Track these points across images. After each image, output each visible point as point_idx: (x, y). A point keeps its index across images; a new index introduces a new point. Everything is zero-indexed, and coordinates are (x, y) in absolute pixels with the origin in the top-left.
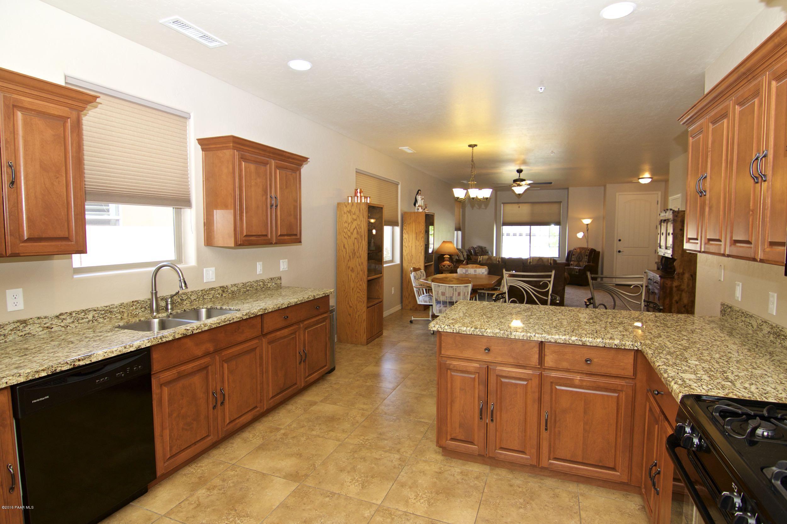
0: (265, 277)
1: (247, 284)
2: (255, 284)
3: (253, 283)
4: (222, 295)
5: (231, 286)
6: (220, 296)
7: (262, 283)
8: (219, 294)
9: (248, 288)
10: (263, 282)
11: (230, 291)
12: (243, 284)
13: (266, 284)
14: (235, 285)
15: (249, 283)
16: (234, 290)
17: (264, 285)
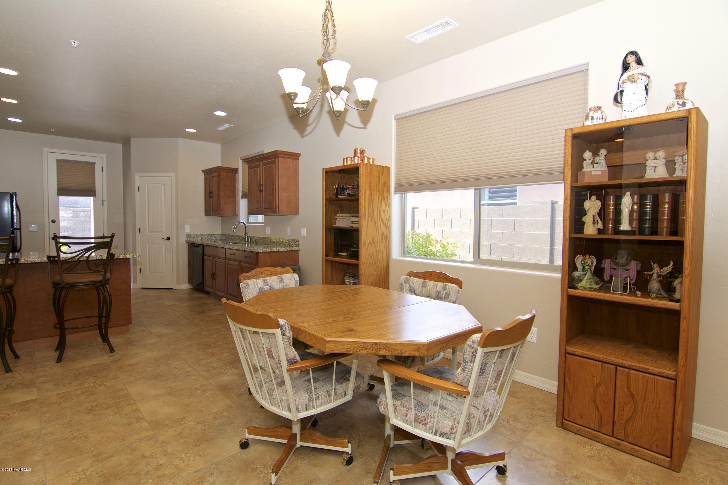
1: (280, 240)
2: (284, 241)
5: (273, 239)
8: (269, 241)
10: (288, 241)
12: (278, 239)
13: (290, 242)
14: (275, 239)
16: (274, 241)
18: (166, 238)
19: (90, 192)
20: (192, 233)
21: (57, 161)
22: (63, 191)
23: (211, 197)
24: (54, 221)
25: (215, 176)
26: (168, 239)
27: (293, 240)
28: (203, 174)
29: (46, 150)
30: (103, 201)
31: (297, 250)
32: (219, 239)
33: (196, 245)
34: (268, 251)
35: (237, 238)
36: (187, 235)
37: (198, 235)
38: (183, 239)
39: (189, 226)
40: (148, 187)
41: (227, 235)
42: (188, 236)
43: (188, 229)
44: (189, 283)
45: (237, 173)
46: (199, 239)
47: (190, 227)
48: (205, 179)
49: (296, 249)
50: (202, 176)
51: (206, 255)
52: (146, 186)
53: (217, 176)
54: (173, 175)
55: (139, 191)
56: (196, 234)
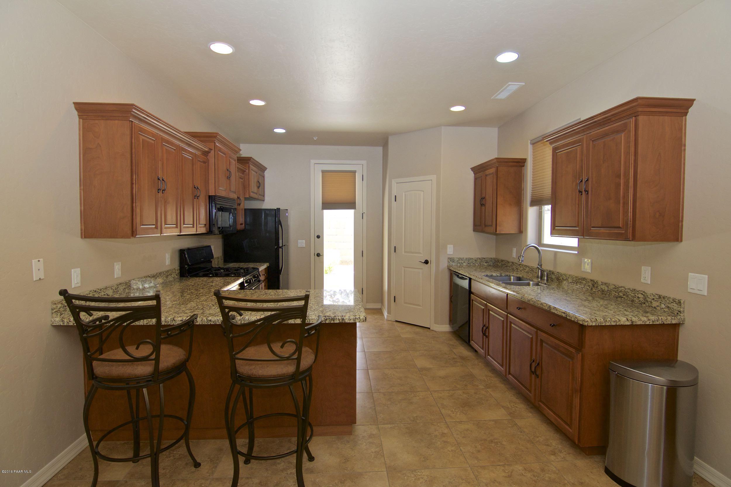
0: (650, 291)
1: (621, 289)
2: (630, 293)
3: (629, 291)
4: (592, 288)
5: (601, 283)
6: (590, 289)
7: (642, 296)
8: (589, 286)
9: (621, 294)
10: (644, 295)
11: (600, 288)
12: (614, 287)
13: (649, 300)
14: (606, 284)
15: (623, 288)
16: (604, 289)
17: (645, 299)
18: (424, 262)
19: (350, 205)
20: (456, 256)
21: (322, 172)
22: (328, 205)
23: (482, 205)
24: (318, 237)
25: (490, 174)
26: (426, 262)
27: (660, 297)
28: (472, 172)
29: (313, 162)
30: (363, 214)
31: (675, 324)
32: (492, 264)
33: (460, 276)
34: (607, 324)
35: (522, 268)
36: (449, 258)
37: (463, 258)
38: (444, 264)
39: (452, 246)
40: (405, 194)
41: (504, 261)
42: (451, 260)
43: (450, 250)
44: (450, 324)
45: (524, 166)
46: (464, 264)
47: (454, 247)
48: (476, 179)
49: (674, 322)
50: (471, 175)
51: (473, 294)
52: (404, 193)
53: (493, 173)
54: (434, 177)
55: (395, 201)
56: (462, 257)
